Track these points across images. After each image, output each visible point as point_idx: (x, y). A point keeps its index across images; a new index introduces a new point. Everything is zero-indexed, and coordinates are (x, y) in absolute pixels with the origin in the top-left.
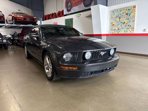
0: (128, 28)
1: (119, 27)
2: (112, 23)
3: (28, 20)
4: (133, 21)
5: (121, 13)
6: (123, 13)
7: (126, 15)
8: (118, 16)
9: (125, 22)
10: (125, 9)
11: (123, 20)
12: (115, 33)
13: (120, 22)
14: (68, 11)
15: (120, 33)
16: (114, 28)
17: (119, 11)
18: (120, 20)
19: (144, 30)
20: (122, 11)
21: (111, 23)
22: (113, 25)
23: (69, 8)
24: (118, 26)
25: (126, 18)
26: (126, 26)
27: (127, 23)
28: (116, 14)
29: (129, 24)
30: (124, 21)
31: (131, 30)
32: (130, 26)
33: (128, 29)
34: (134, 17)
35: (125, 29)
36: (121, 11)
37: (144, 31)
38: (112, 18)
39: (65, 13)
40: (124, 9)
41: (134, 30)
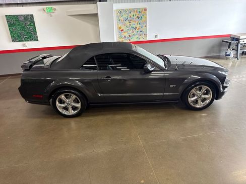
0: (140, 34)
1: (130, 34)
2: (120, 28)
4: (145, 27)
5: (131, 15)
6: (133, 16)
7: (137, 19)
8: (128, 19)
9: (136, 27)
10: (135, 10)
11: (134, 24)
13: (130, 27)
15: (131, 41)
16: (124, 35)
17: (127, 12)
18: (130, 25)
19: (156, 36)
20: (132, 13)
21: (118, 28)
22: (122, 30)
24: (129, 32)
25: (137, 22)
26: (138, 32)
27: (139, 29)
28: (125, 16)
29: (141, 29)
31: (143, 36)
32: (143, 32)
34: (145, 21)
35: (137, 36)
36: (130, 13)
38: (119, 20)
40: (133, 10)
41: (147, 37)
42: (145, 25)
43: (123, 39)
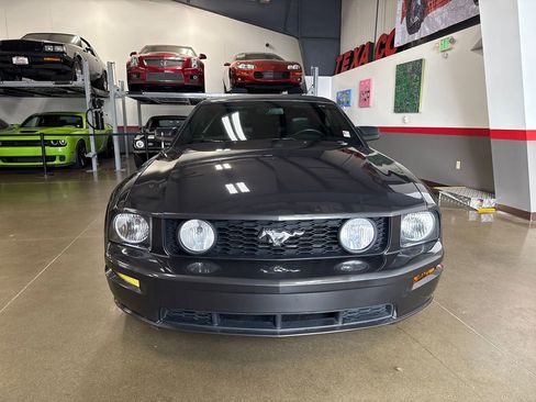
3: (269, 76)
14: (412, 29)
23: (417, 18)
39: (398, 42)
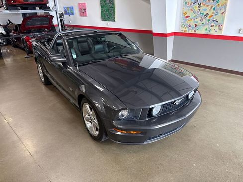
0: (212, 24)
1: (197, 23)
2: (185, 14)
4: (222, 14)
8: (197, 2)
9: (207, 14)
11: (205, 9)
12: (190, 32)
13: (199, 14)
15: (197, 32)
16: (189, 24)
18: (199, 10)
21: (183, 13)
22: (187, 17)
24: (196, 20)
25: (210, 6)
26: (209, 21)
27: (211, 16)
29: (215, 18)
30: (207, 12)
31: (216, 28)
32: (217, 22)
33: (213, 26)
34: (225, 5)
35: (207, 27)
37: (239, 32)
38: (186, 3)
41: (223, 29)
42: (222, 11)
43: (187, 29)
